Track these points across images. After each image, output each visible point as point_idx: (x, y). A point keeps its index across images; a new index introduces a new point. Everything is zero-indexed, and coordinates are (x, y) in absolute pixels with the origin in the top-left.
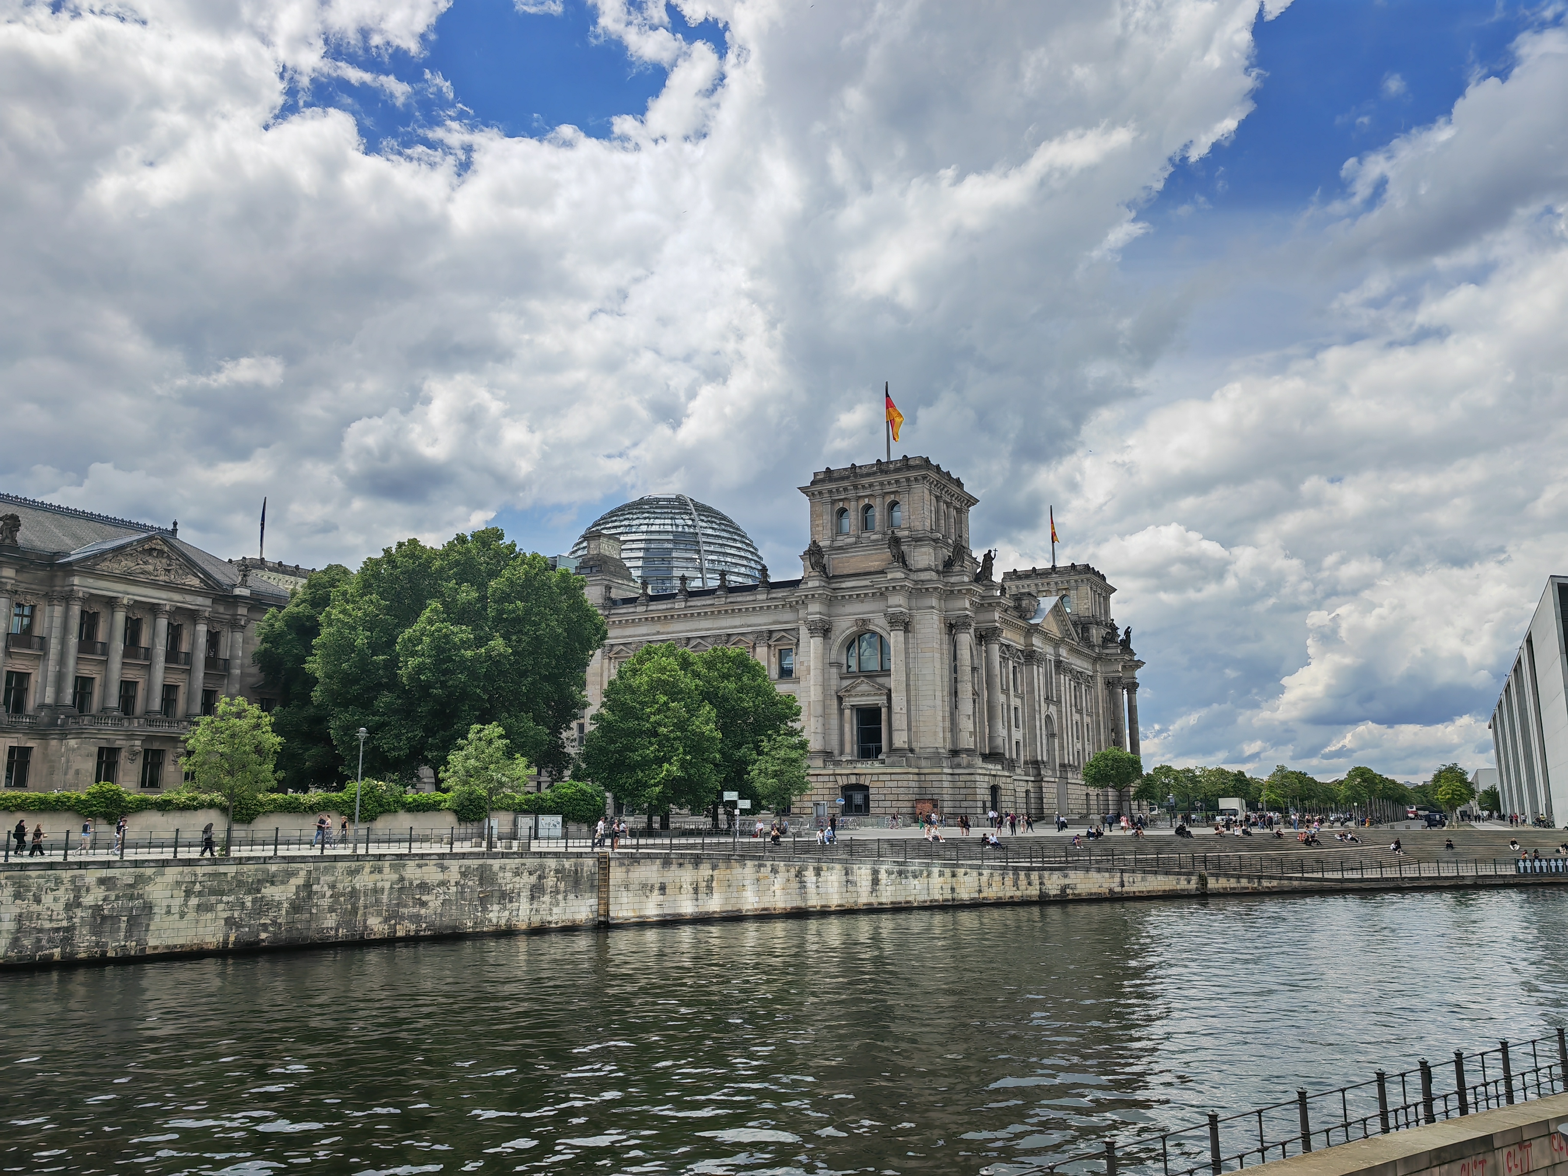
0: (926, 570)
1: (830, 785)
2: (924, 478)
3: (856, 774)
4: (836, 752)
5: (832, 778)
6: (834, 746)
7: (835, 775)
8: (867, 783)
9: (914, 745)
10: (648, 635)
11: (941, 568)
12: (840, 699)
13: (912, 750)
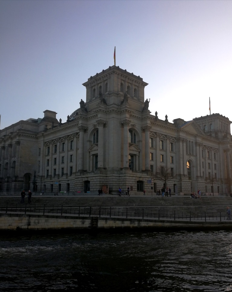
0: (112, 104)
1: (81, 181)
2: (114, 72)
3: (87, 177)
4: (88, 170)
5: (81, 179)
6: (87, 168)
7: (82, 178)
8: (89, 180)
9: (107, 167)
10: (52, 138)
11: (120, 104)
12: (89, 152)
13: (105, 169)
